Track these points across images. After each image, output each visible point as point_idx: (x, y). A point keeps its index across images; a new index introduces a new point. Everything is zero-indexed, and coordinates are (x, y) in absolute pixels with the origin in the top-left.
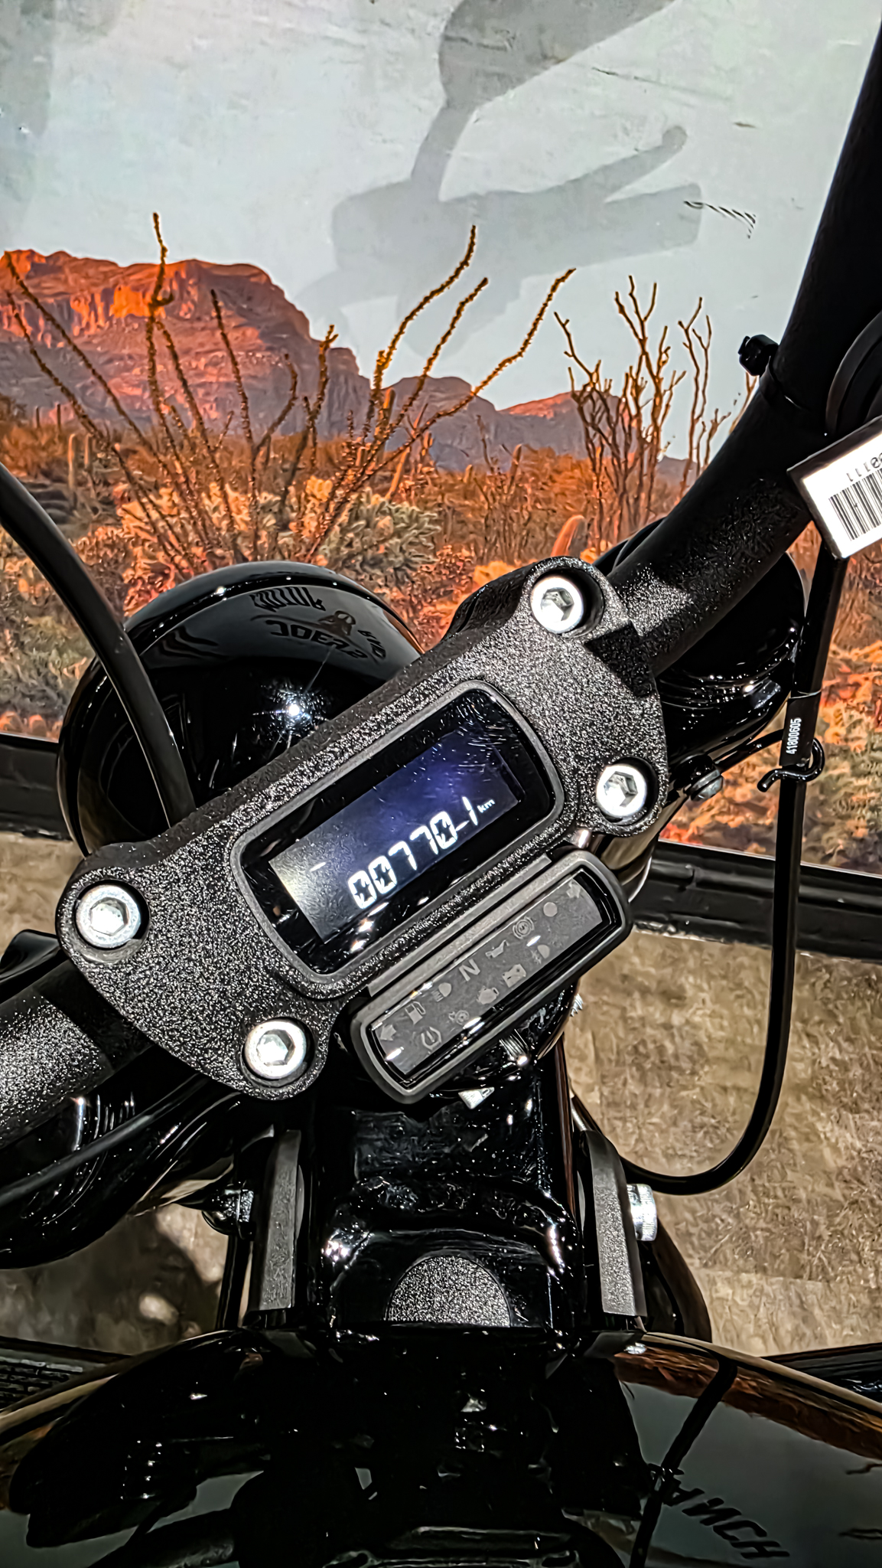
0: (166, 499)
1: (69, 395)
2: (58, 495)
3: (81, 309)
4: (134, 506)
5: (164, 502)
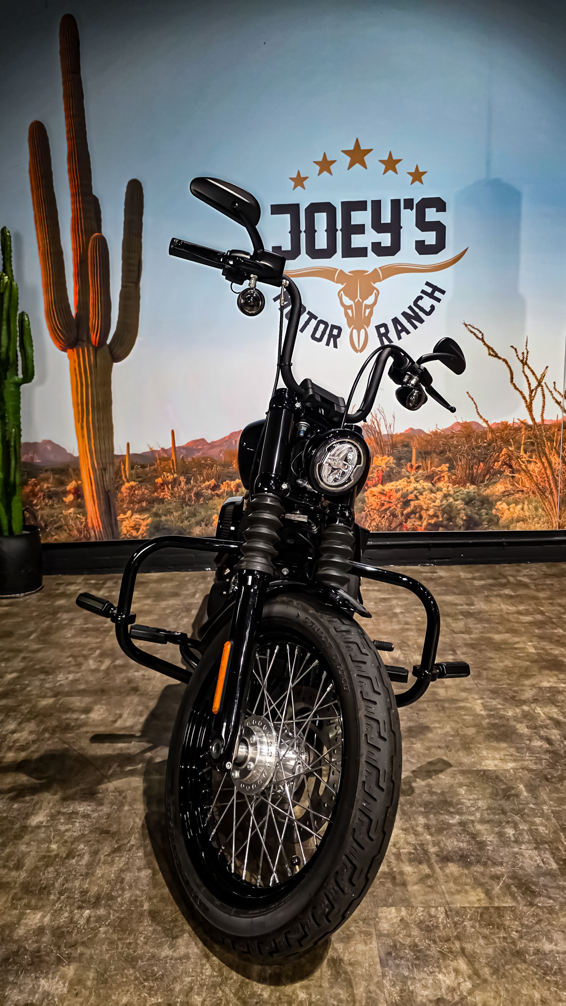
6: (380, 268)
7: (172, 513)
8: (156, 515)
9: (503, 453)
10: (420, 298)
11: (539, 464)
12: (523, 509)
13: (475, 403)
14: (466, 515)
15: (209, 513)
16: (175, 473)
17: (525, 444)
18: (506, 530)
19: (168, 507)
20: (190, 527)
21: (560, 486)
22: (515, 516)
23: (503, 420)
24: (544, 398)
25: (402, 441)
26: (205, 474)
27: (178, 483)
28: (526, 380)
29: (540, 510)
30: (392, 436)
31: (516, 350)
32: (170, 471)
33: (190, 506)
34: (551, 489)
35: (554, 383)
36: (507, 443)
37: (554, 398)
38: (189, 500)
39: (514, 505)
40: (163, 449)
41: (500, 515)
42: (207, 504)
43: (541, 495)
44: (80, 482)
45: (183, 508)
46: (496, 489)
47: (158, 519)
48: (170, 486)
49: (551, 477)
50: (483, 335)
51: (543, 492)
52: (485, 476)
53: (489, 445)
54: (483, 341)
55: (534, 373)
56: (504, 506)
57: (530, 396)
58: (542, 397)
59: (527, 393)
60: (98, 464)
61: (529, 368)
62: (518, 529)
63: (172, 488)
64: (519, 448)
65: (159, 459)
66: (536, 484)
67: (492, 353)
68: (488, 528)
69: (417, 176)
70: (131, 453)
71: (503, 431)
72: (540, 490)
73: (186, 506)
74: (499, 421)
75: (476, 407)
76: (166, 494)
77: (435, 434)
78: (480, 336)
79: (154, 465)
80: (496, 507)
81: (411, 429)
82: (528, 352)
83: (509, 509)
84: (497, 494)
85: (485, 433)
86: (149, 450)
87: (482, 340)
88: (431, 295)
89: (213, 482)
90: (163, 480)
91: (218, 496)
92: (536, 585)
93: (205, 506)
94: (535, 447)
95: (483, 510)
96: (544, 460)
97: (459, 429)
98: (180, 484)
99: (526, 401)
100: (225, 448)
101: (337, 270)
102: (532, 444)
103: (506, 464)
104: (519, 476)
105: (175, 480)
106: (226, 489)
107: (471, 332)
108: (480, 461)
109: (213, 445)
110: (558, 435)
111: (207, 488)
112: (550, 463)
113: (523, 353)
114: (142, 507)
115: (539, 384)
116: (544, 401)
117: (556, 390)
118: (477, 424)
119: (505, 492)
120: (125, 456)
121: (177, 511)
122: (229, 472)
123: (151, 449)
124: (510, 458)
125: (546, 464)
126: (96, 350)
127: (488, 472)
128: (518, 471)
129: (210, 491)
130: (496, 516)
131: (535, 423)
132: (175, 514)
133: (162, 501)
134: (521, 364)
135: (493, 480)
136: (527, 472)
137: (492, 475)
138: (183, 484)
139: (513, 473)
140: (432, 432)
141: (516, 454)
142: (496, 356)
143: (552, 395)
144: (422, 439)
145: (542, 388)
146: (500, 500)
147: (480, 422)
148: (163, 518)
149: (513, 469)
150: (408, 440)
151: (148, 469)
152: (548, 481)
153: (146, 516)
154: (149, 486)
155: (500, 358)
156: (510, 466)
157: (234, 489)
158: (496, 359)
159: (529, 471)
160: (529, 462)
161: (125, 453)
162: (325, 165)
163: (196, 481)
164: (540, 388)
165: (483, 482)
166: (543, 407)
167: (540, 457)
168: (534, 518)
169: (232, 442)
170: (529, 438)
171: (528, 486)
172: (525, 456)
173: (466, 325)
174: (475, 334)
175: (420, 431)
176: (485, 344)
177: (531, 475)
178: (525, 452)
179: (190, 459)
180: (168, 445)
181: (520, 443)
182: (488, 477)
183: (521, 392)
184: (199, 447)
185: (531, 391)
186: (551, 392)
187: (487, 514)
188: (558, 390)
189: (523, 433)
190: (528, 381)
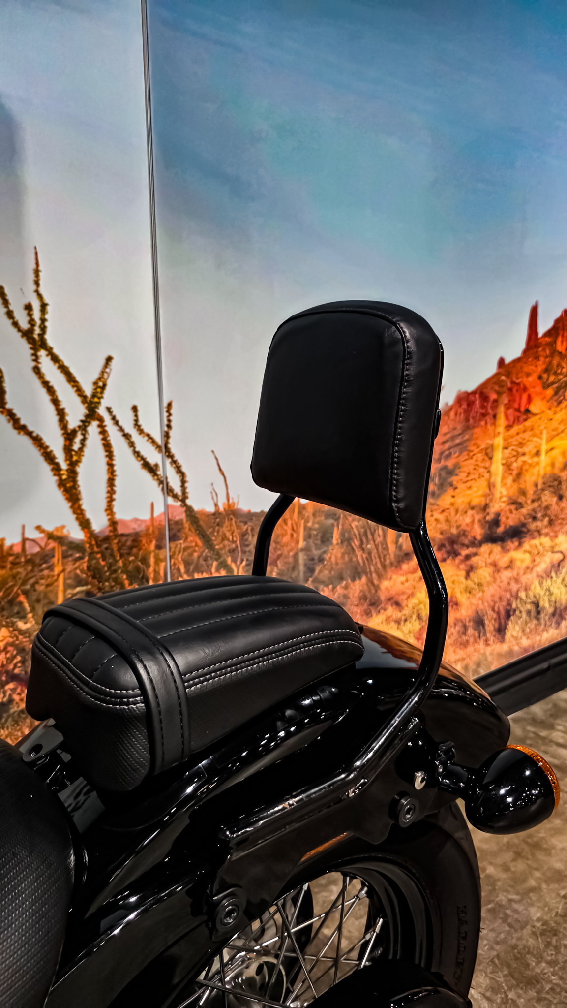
24: (110, 454)
28: (46, 398)
35: (135, 409)
37: (137, 454)
55: (71, 379)
57: (68, 449)
58: (102, 453)
59: (56, 444)
61: (55, 359)
99: (56, 469)
110: (158, 561)
113: (28, 307)
115: (92, 414)
116: (111, 465)
117: (141, 431)
131: (92, 534)
134: (24, 347)
143: (132, 445)
145: (102, 426)
164: (95, 424)
166: (111, 482)
183: (38, 441)
185: (69, 436)
186: (127, 436)
188: (146, 430)
189: (57, 569)
190: (55, 402)
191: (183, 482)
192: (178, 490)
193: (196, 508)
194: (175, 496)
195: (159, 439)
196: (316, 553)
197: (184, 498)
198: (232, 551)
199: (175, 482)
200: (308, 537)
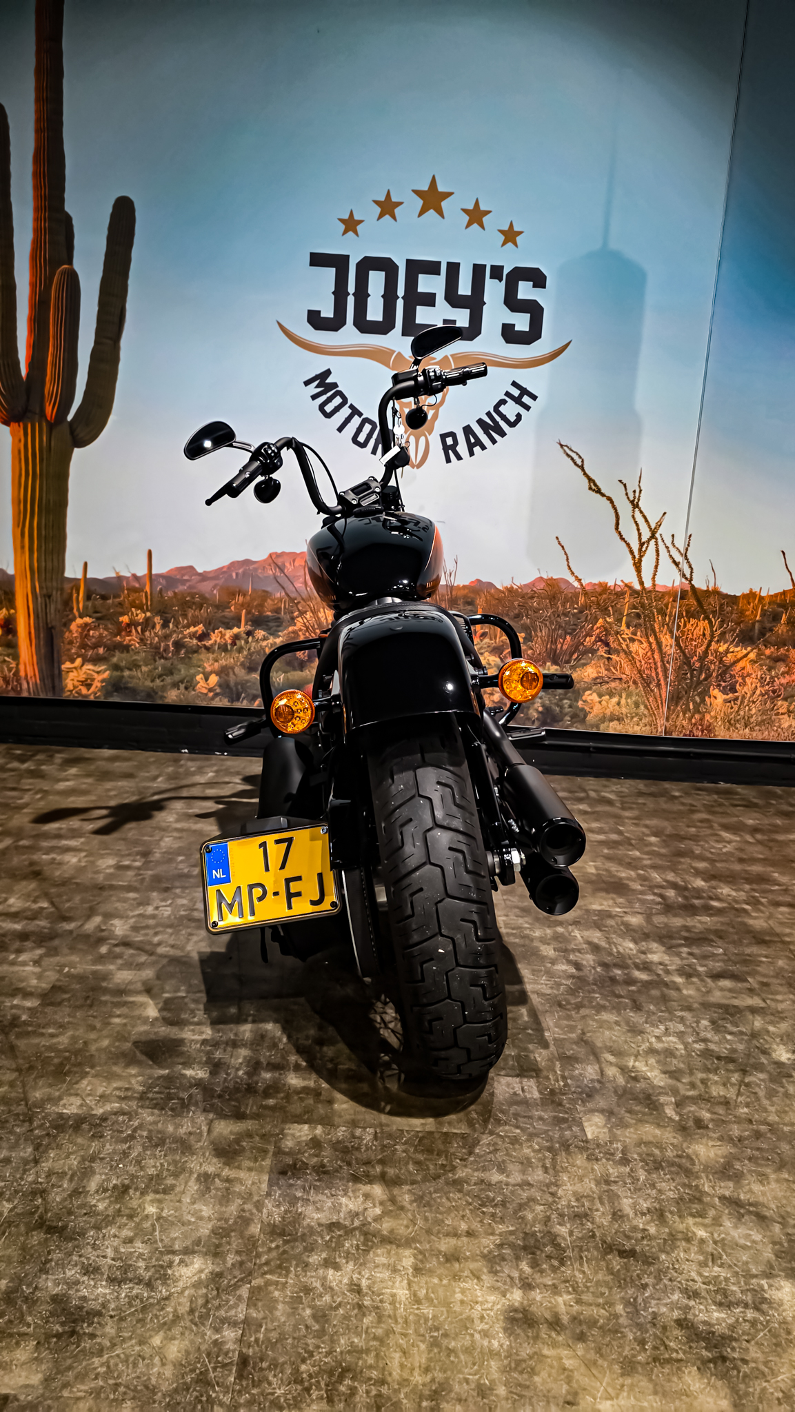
0: (308, 615)
1: (283, 588)
2: (279, 618)
3: (287, 564)
4: (300, 619)
5: (308, 616)
6: (452, 356)
7: (140, 666)
8: (116, 667)
9: (598, 625)
10: (503, 402)
11: (645, 645)
12: (619, 704)
13: (566, 553)
14: (543, 706)
15: (192, 671)
16: (148, 610)
17: (628, 615)
18: (594, 731)
19: (135, 657)
20: (164, 688)
21: (671, 677)
22: (608, 712)
23: (602, 581)
24: (658, 555)
25: (465, 597)
26: (190, 615)
27: (151, 625)
28: (635, 528)
29: (642, 707)
30: (452, 588)
31: (625, 485)
32: (140, 607)
33: (166, 659)
34: (659, 681)
35: (673, 536)
36: (605, 611)
37: (671, 556)
38: (165, 650)
39: (607, 697)
40: (134, 575)
41: (587, 709)
42: (190, 658)
43: (644, 687)
44: (12, 611)
45: (155, 661)
46: (586, 674)
47: (118, 673)
48: (139, 629)
49: (659, 664)
50: (583, 461)
51: (647, 683)
52: (571, 654)
53: (581, 612)
54: (583, 470)
55: (646, 520)
56: (595, 697)
57: (640, 550)
58: (655, 554)
59: (635, 547)
60: (41, 588)
61: (641, 512)
62: (611, 731)
63: (143, 631)
64: (620, 620)
65: (128, 589)
66: (639, 672)
67: (593, 487)
68: (571, 726)
69: (510, 236)
70: (89, 576)
71: (600, 595)
72: (644, 679)
73: (160, 658)
74: (596, 581)
75: (567, 559)
76: (133, 639)
77: (510, 590)
78: (579, 462)
79: (119, 596)
80: (584, 698)
81: (478, 581)
82: (641, 491)
83: (600, 702)
84: (586, 680)
85: (576, 595)
86: (113, 575)
87: (582, 468)
88: (518, 400)
89: (200, 628)
90: (130, 619)
91: (208, 649)
92: (622, 803)
93: (187, 660)
94: (641, 621)
95: (565, 701)
96: (652, 639)
97: (542, 587)
98: (154, 627)
99: (634, 557)
100: (221, 582)
101: (394, 352)
102: (638, 616)
103: (601, 640)
104: (618, 659)
105: (147, 620)
106: (218, 640)
107: (568, 455)
108: (566, 633)
109: (204, 577)
110: (673, 607)
111: (192, 636)
112: (659, 644)
113: (634, 492)
114: (97, 654)
115: (653, 536)
116: (657, 560)
117: (674, 546)
118: (567, 582)
119: (597, 678)
120: (79, 580)
121: (146, 665)
122: (224, 617)
123: (117, 573)
124: (608, 634)
125: (654, 646)
126: (51, 427)
127: (576, 649)
128: (617, 652)
129: (195, 641)
130: (583, 710)
131: (644, 588)
132: (144, 669)
133: (126, 648)
134: (630, 506)
135: (582, 661)
136: (628, 653)
137: (582, 653)
138: (158, 627)
139: (609, 653)
140: (506, 588)
141: (615, 628)
142: (599, 491)
143: (669, 551)
144: (492, 596)
145: (656, 542)
146: (590, 689)
147: (572, 580)
148: (127, 673)
149: (611, 648)
150: (472, 595)
151: (110, 601)
152: (656, 669)
153: (103, 667)
154: (110, 626)
155: (603, 495)
156: (607, 644)
157: (229, 641)
158: (598, 495)
159: (631, 652)
160: (632, 640)
161: (79, 575)
162: (388, 207)
163: (177, 624)
164: (653, 540)
165: (568, 662)
166: (656, 567)
167: (647, 635)
168: (632, 718)
169: (231, 576)
170: (635, 608)
171: (628, 672)
172: (627, 631)
173: (562, 446)
174: (572, 459)
175: (490, 585)
176: (585, 474)
177: (633, 657)
178: (628, 627)
179: (170, 594)
180: (142, 571)
181: (621, 614)
182: (575, 655)
183: (628, 545)
184: (186, 578)
185: (642, 544)
186: (667, 547)
187: (570, 706)
188: (677, 545)
189: (627, 600)
190: (638, 530)
191: (692, 572)
192: (688, 576)
193: (696, 586)
194: (686, 579)
195: (683, 551)
196: (768, 625)
197: (691, 580)
198: (714, 612)
199: (687, 572)
200: (764, 614)
